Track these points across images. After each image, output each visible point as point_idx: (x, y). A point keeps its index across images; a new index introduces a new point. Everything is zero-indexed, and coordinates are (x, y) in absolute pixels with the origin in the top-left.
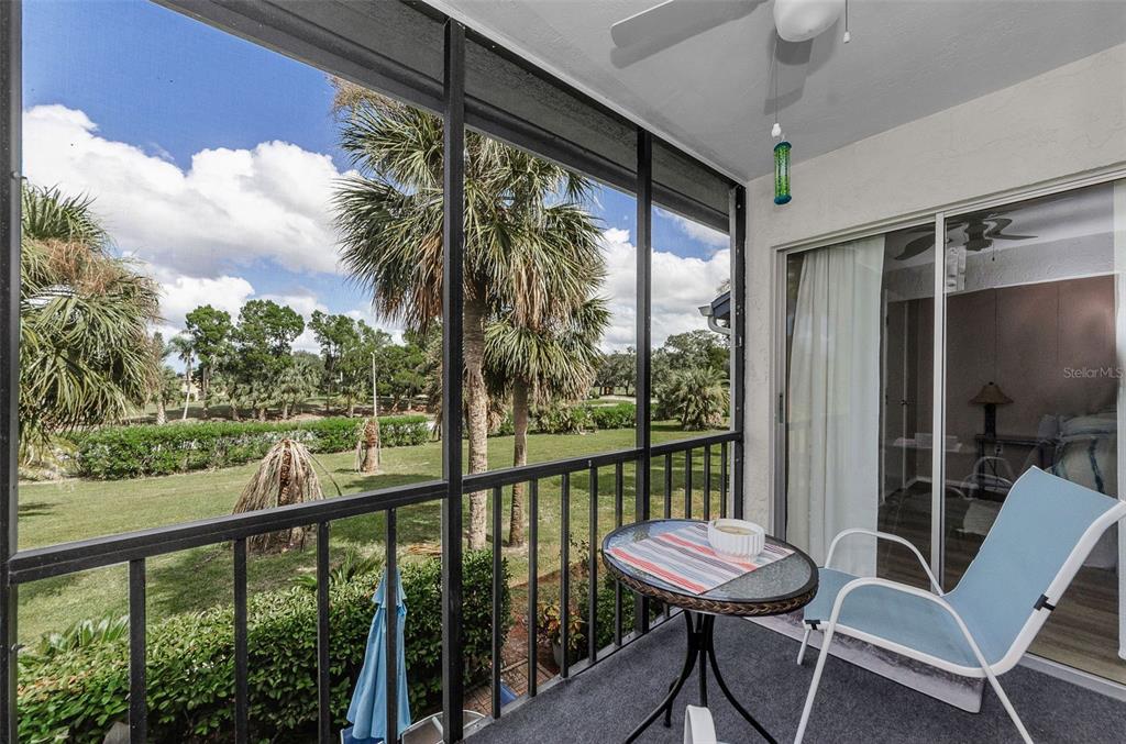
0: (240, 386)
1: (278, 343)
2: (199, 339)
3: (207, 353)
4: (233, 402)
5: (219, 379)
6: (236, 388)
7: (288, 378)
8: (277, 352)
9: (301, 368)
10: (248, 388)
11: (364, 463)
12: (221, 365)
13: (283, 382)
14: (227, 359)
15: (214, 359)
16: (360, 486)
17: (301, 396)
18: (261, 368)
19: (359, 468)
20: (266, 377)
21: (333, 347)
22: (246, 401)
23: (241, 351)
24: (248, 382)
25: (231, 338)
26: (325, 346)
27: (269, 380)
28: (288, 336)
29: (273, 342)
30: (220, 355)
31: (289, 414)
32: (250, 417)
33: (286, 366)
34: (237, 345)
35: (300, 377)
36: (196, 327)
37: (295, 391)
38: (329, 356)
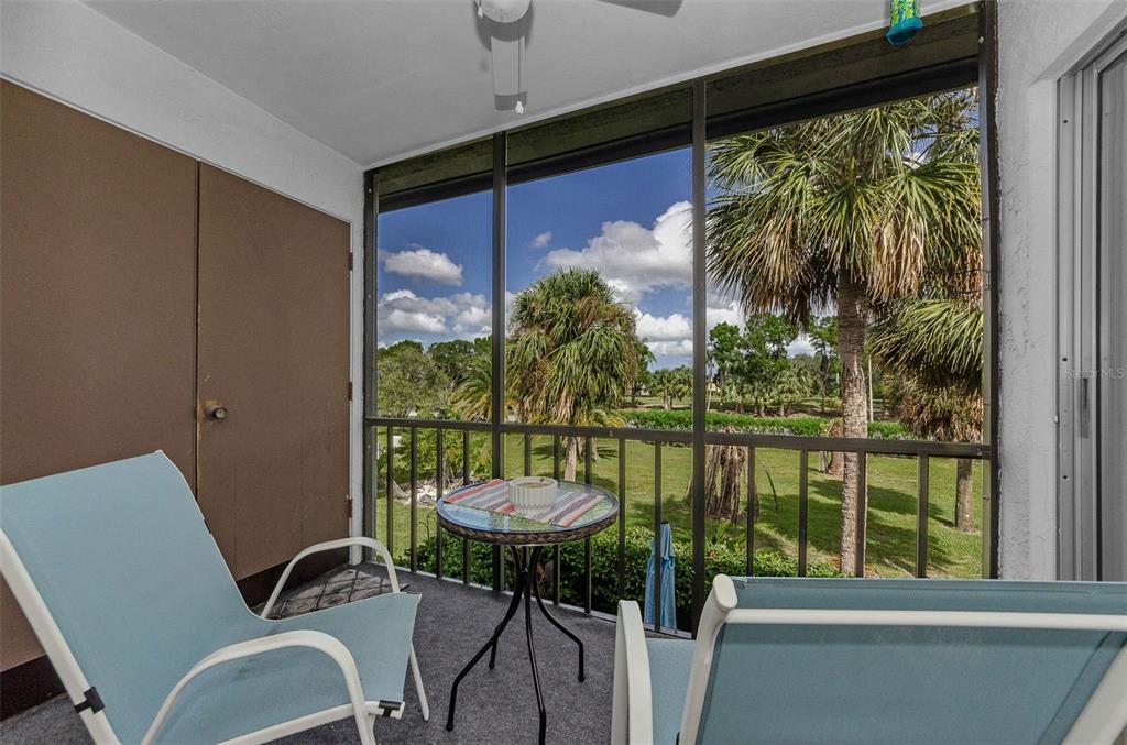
0: (746, 385)
1: (776, 347)
2: (718, 349)
3: (723, 360)
4: (740, 399)
5: (730, 380)
6: (742, 388)
7: (783, 379)
8: (776, 356)
9: (796, 370)
10: (751, 387)
11: (829, 466)
12: (732, 368)
13: (780, 383)
14: (736, 364)
15: (728, 364)
16: (817, 486)
17: (798, 396)
18: (762, 371)
19: (824, 469)
20: (766, 378)
21: (828, 349)
22: (750, 399)
23: (747, 357)
24: (751, 382)
25: (739, 346)
26: (819, 349)
27: (768, 381)
28: (784, 342)
29: (771, 347)
30: (733, 361)
31: (785, 412)
32: (753, 412)
33: (782, 368)
34: (744, 352)
35: (795, 379)
36: (716, 340)
37: (791, 391)
38: (825, 358)
